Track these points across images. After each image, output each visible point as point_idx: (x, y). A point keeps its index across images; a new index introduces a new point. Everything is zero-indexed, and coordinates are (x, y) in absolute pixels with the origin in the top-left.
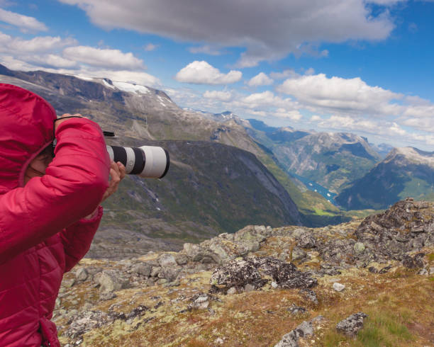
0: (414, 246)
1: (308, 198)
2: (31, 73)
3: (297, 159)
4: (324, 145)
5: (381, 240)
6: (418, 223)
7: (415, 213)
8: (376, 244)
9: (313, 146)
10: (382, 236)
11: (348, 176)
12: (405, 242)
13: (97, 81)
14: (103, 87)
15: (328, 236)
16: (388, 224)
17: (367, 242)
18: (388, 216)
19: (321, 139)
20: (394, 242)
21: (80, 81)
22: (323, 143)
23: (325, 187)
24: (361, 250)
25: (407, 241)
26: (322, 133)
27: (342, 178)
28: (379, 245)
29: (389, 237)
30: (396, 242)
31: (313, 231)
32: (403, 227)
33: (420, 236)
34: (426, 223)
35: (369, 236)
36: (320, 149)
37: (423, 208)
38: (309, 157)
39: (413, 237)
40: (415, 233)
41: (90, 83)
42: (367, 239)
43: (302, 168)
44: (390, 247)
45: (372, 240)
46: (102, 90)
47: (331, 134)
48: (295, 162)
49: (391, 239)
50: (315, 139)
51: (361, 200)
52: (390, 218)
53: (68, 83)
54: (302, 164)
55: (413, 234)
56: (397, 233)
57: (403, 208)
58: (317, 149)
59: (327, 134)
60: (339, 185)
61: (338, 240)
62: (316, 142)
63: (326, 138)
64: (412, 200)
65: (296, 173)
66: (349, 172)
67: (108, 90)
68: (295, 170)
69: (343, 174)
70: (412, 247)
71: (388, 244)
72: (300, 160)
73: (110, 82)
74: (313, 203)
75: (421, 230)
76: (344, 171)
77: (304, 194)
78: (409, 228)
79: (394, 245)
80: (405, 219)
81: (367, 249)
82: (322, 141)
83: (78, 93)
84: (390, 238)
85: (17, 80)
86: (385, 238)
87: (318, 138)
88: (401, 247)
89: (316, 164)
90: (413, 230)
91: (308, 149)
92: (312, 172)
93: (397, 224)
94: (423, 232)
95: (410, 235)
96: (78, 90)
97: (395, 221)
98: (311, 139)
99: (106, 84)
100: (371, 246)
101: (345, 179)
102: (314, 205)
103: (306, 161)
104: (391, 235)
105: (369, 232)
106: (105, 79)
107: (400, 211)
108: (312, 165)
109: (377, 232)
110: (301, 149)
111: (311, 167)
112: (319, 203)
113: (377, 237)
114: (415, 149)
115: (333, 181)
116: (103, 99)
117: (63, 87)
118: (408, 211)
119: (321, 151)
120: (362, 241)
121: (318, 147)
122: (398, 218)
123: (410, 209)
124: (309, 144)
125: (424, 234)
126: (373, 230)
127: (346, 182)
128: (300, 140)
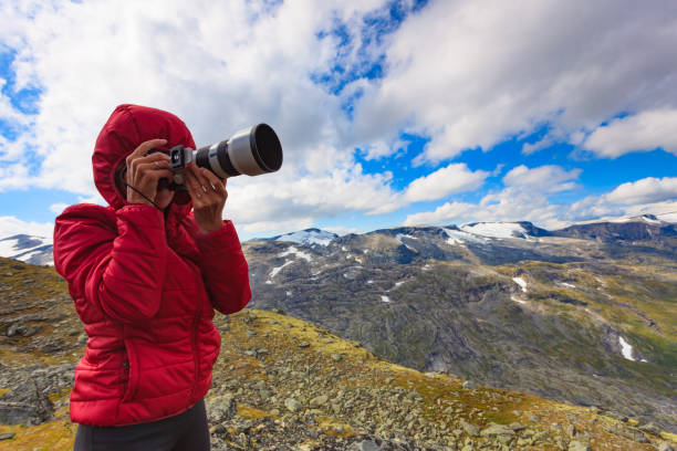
2: (566, 230)
13: (636, 220)
14: (645, 225)
21: (615, 225)
41: (627, 224)
46: (644, 228)
53: (603, 229)
67: (653, 227)
73: (653, 217)
83: (617, 238)
85: (556, 238)
96: (617, 235)
99: (649, 221)
106: (645, 216)
116: (650, 238)
117: (600, 235)
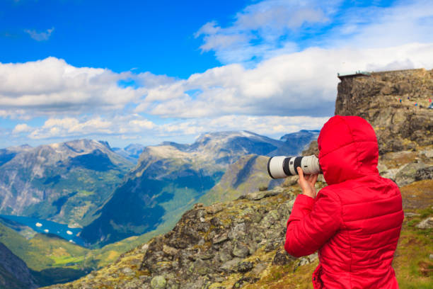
0: (222, 259)
1: (40, 245)
3: (9, 193)
4: (47, 164)
5: (181, 265)
6: (217, 231)
7: (212, 221)
8: (176, 272)
9: (31, 167)
10: (180, 259)
11: (93, 199)
12: (210, 259)
15: (111, 282)
16: (183, 243)
17: (164, 273)
18: (179, 233)
19: (42, 156)
20: (199, 262)
22: (47, 161)
23: (62, 223)
24: (162, 285)
25: (213, 257)
26: (41, 147)
27: (85, 204)
28: (181, 272)
29: (189, 258)
30: (201, 261)
31: (71, 286)
32: (202, 241)
33: (225, 246)
34: (227, 228)
35: (165, 264)
36: (43, 171)
37: (218, 212)
38: (28, 185)
39: (218, 250)
40: (218, 243)
42: (163, 270)
43: (21, 205)
44: (196, 270)
45: (171, 269)
47: (55, 145)
48: (7, 198)
49: (194, 261)
50: (32, 158)
51: (116, 227)
52: (182, 235)
54: (19, 198)
55: (216, 247)
56: (197, 251)
57: (195, 218)
58: (38, 171)
59: (49, 147)
60: (82, 215)
61: (126, 282)
62: (36, 162)
63: (48, 153)
64: (201, 206)
65: (13, 213)
66: (92, 193)
68: (9, 210)
69: (84, 199)
70: (220, 261)
71: (192, 266)
72: (15, 192)
74: (48, 250)
75: (225, 238)
76: (85, 194)
77: (32, 241)
78: (210, 240)
79: (199, 266)
80: (202, 230)
81: (169, 282)
82: (43, 159)
84: (192, 260)
86: (186, 261)
87: (37, 155)
88: (208, 266)
89: (40, 193)
90: (216, 241)
91: (25, 175)
92: (37, 205)
93: (194, 240)
94: (228, 239)
95: (214, 249)
97: (190, 236)
98: (25, 159)
100: (171, 276)
101: (89, 204)
102: (51, 253)
103: (25, 192)
104: (191, 255)
105: (163, 260)
107: (193, 223)
108: (35, 195)
109: (173, 256)
110: (13, 177)
111: (34, 199)
112: (57, 248)
113: (175, 263)
114: (172, 144)
115: (72, 211)
118: (202, 220)
119: (44, 173)
120: (158, 274)
121: (39, 168)
122: (193, 231)
123: (203, 217)
124: (25, 166)
125: (229, 243)
126: (166, 255)
127: (91, 209)
128: (8, 163)
